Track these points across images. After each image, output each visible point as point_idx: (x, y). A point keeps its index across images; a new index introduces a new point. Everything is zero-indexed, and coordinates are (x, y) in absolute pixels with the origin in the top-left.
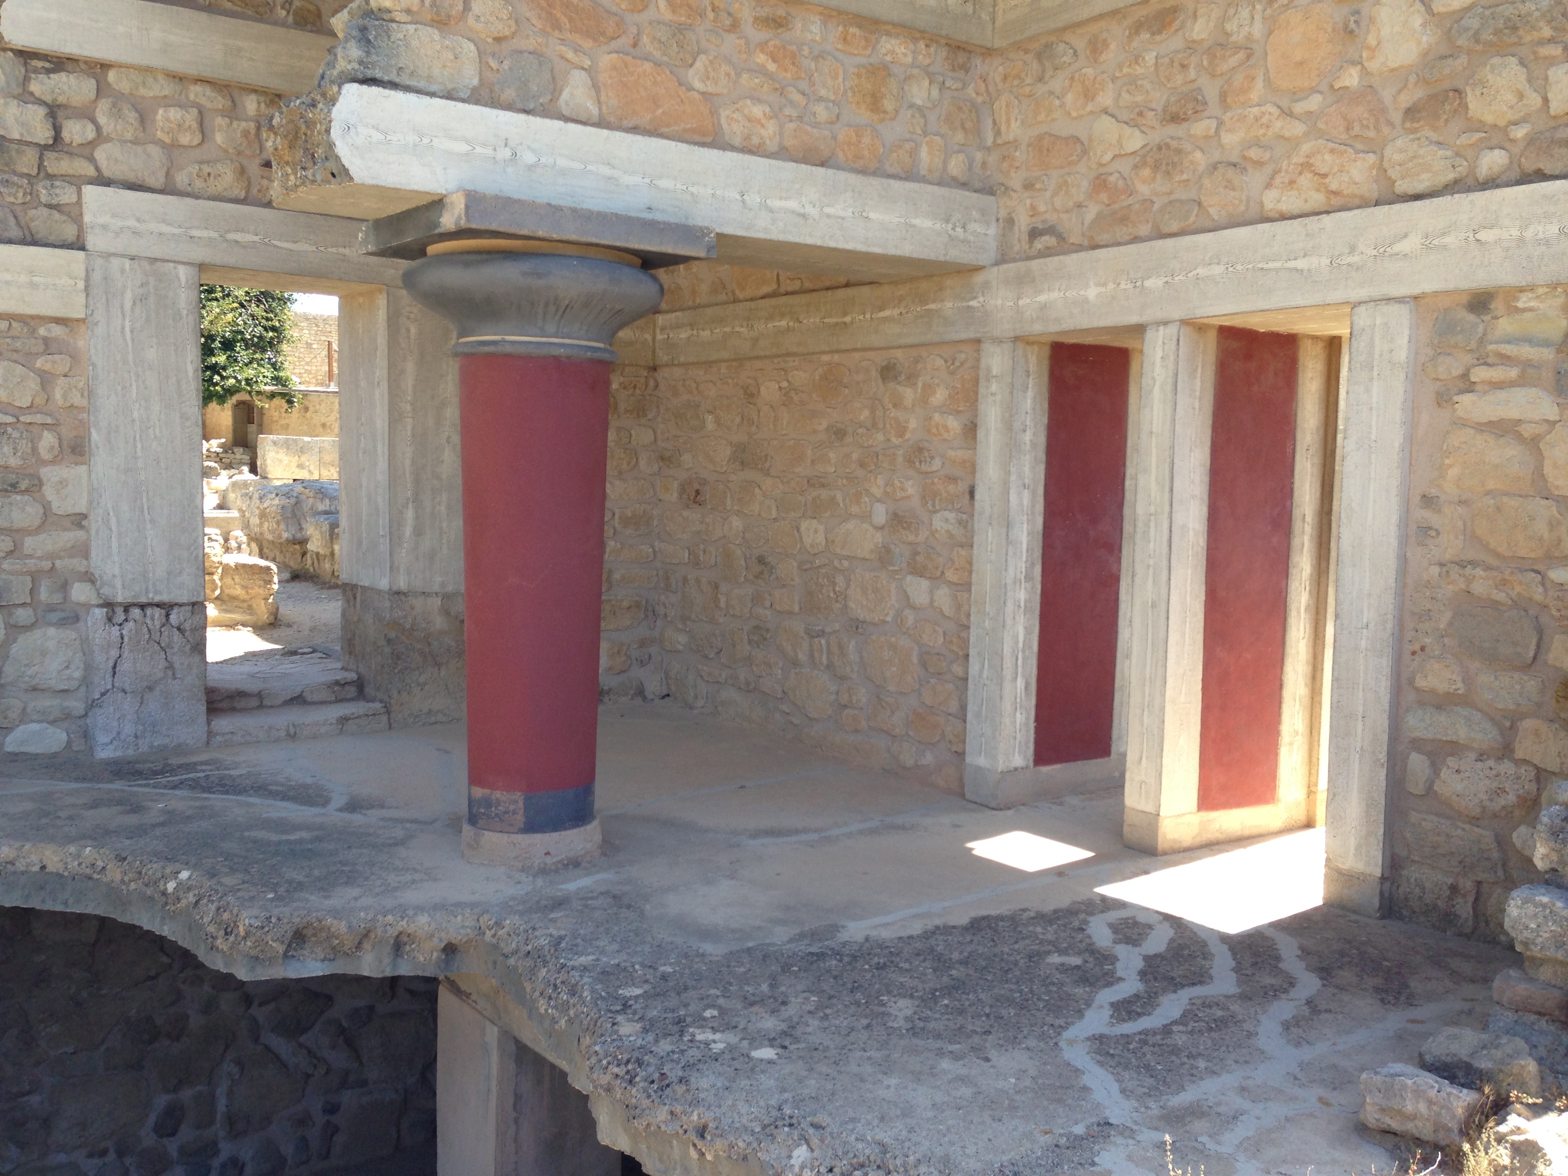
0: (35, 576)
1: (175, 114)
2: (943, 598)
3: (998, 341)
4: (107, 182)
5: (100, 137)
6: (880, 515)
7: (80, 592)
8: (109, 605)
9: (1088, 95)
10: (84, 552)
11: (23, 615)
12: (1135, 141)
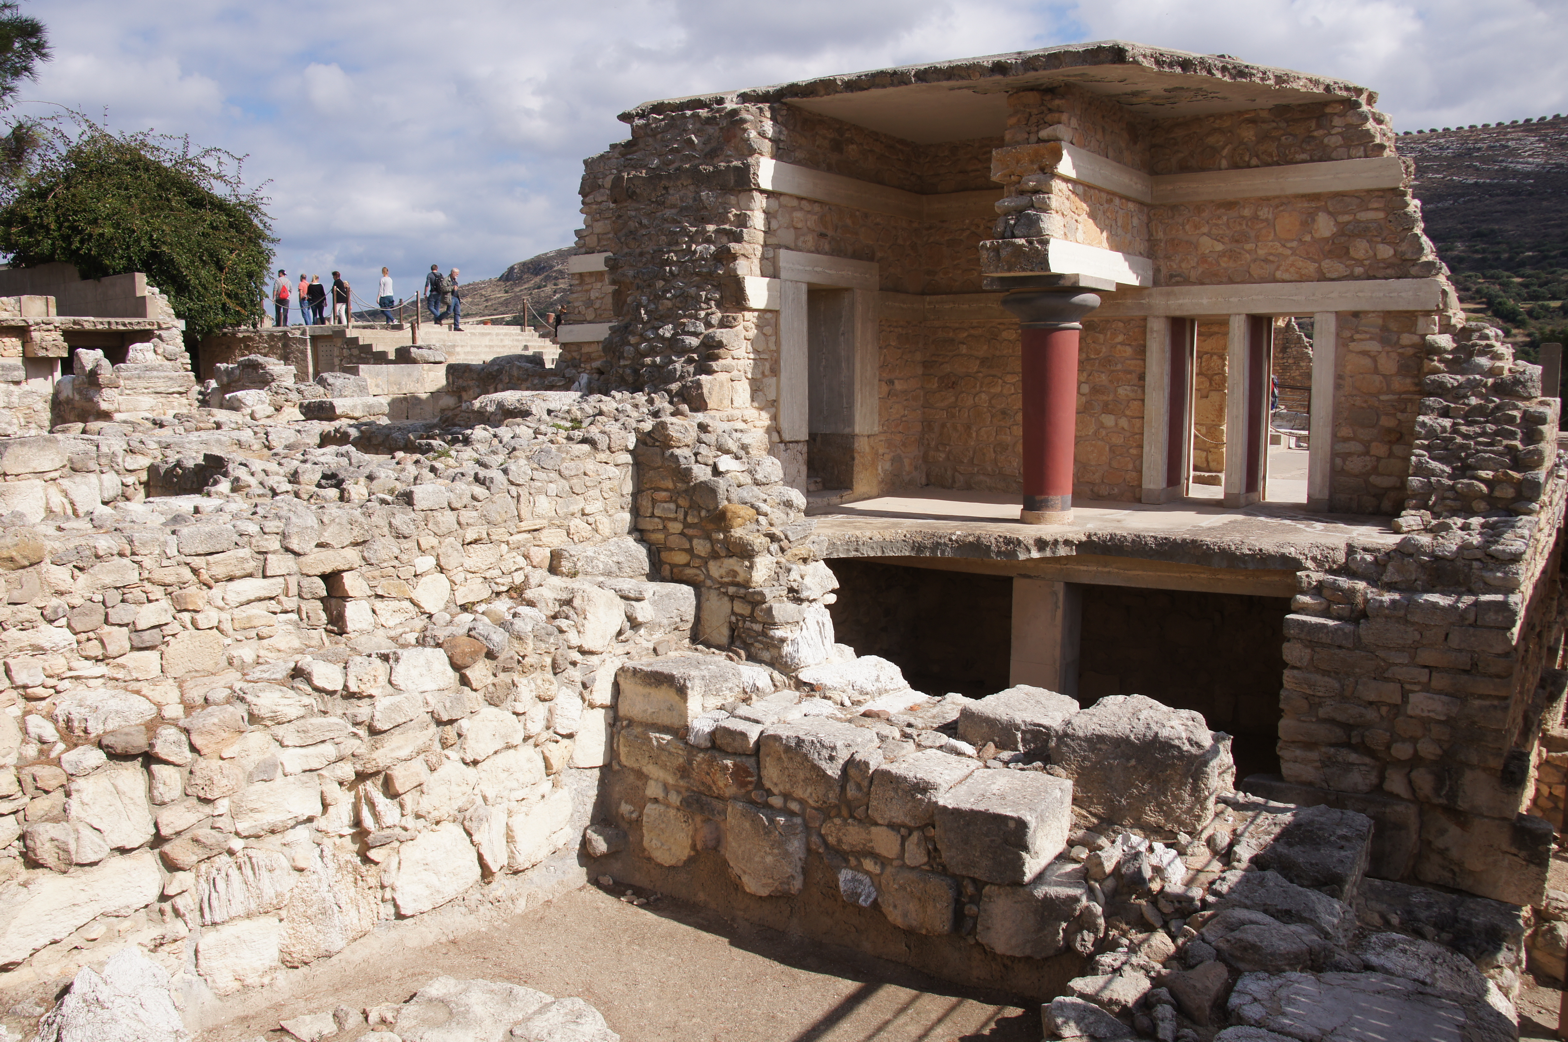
1: (797, 213)
3: (1158, 317)
5: (779, 227)
7: (773, 437)
8: (785, 442)
10: (776, 417)
12: (1220, 247)
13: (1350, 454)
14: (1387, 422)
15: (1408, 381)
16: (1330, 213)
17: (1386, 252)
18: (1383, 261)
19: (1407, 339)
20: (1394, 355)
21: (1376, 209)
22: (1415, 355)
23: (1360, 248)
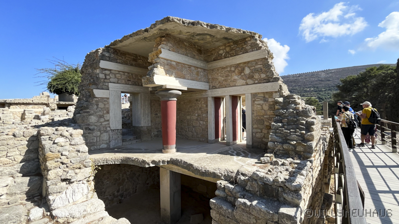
0: (103, 127)
1: (118, 75)
2: (204, 123)
3: (209, 97)
4: (111, 82)
5: (110, 78)
6: (196, 115)
7: (108, 129)
8: (111, 130)
9: (218, 74)
10: (109, 124)
11: (102, 132)
12: (223, 79)
13: (257, 132)
14: (266, 123)
15: (272, 111)
16: (248, 67)
17: (263, 76)
18: (263, 78)
19: (270, 100)
20: (267, 104)
21: (260, 64)
22: (273, 104)
23: (256, 76)
